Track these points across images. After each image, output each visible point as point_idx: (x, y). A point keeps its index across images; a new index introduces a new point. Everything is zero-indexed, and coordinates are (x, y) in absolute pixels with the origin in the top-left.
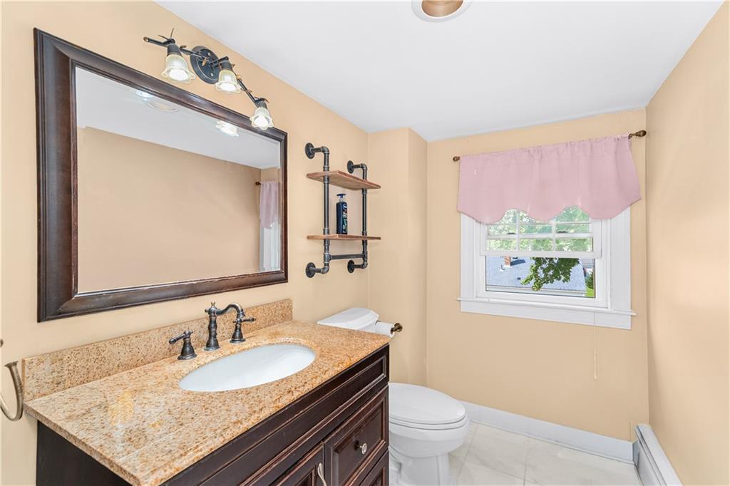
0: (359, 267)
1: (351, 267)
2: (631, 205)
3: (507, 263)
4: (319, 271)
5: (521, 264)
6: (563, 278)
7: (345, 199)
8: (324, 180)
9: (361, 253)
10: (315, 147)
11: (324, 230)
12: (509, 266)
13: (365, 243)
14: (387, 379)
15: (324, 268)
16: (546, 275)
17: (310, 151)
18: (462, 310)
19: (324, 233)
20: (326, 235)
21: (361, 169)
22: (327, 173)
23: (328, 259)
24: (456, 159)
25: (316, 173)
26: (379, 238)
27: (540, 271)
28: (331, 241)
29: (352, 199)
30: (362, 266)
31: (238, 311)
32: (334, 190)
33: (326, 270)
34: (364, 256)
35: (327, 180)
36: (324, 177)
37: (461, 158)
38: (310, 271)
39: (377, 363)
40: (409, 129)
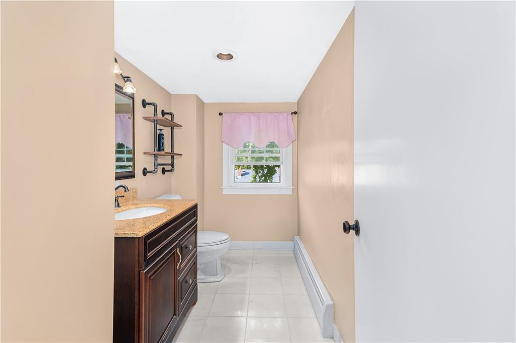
0: (169, 171)
1: (164, 171)
2: (292, 142)
3: (239, 175)
4: (151, 172)
5: (247, 175)
6: (269, 181)
7: (163, 132)
8: (154, 121)
9: (170, 163)
10: (147, 102)
11: (155, 149)
12: (240, 177)
13: (173, 157)
14: (196, 220)
15: (155, 170)
16: (260, 180)
17: (144, 104)
18: (223, 193)
19: (155, 151)
20: (156, 152)
21: (170, 116)
22: (156, 118)
23: (157, 165)
24: (221, 114)
25: (150, 117)
26: (181, 155)
27: (257, 178)
28: (158, 156)
29: (166, 132)
30: (171, 171)
31: (125, 189)
32: (159, 127)
33: (155, 171)
34: (172, 165)
35: (156, 122)
36: (154, 120)
37: (223, 114)
38: (145, 172)
39: (192, 212)
40: (197, 96)
